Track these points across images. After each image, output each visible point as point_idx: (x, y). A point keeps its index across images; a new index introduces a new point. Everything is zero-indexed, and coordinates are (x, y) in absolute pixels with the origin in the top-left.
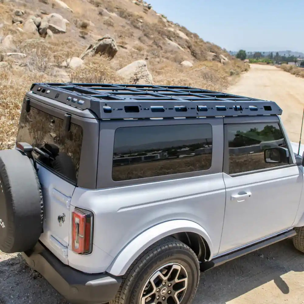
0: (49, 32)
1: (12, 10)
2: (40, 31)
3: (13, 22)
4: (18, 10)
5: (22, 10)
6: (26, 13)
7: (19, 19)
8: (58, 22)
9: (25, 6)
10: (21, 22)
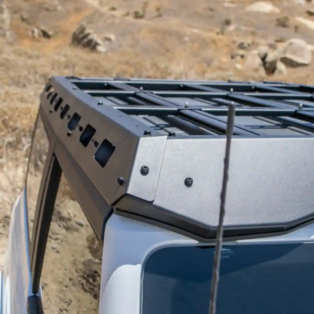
0: (281, 66)
1: (234, 42)
2: (267, 65)
3: (232, 57)
4: (243, 41)
5: (248, 40)
6: (253, 43)
7: (241, 52)
8: (299, 51)
9: (253, 34)
10: (242, 56)
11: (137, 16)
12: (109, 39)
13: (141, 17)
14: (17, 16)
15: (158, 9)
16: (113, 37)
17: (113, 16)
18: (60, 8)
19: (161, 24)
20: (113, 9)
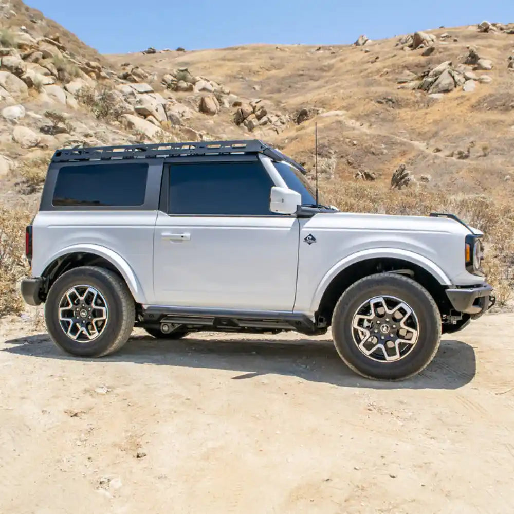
11: (462, 156)
12: (426, 179)
13: (467, 157)
14: (344, 160)
15: (485, 149)
16: (429, 177)
17: (436, 157)
18: (385, 151)
19: (484, 163)
20: (438, 150)
